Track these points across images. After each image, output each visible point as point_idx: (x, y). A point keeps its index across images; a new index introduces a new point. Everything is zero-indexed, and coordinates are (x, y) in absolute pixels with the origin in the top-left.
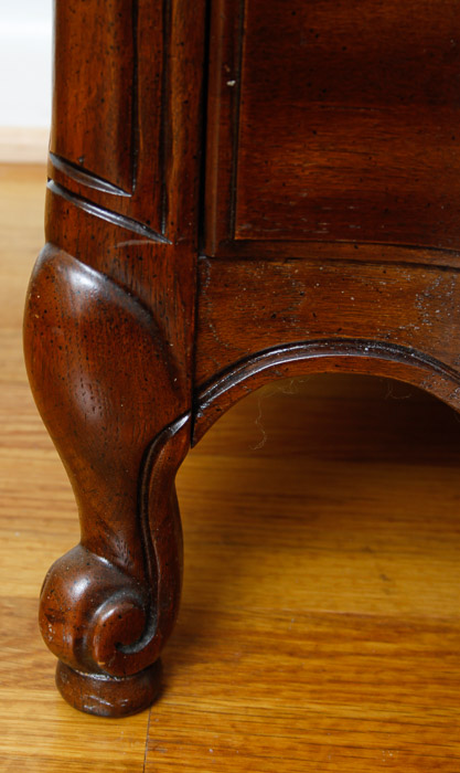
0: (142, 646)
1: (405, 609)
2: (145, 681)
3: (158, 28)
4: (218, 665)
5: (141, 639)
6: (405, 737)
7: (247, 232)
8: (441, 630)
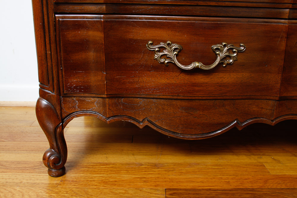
0: (59, 164)
1: (109, 161)
2: (61, 171)
3: (50, 60)
4: (76, 170)
5: (59, 163)
6: (103, 179)
7: (66, 92)
8: (113, 164)
